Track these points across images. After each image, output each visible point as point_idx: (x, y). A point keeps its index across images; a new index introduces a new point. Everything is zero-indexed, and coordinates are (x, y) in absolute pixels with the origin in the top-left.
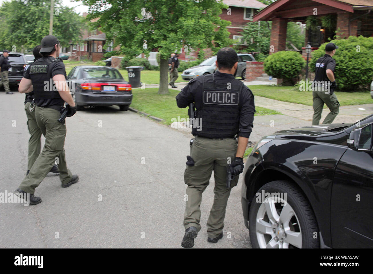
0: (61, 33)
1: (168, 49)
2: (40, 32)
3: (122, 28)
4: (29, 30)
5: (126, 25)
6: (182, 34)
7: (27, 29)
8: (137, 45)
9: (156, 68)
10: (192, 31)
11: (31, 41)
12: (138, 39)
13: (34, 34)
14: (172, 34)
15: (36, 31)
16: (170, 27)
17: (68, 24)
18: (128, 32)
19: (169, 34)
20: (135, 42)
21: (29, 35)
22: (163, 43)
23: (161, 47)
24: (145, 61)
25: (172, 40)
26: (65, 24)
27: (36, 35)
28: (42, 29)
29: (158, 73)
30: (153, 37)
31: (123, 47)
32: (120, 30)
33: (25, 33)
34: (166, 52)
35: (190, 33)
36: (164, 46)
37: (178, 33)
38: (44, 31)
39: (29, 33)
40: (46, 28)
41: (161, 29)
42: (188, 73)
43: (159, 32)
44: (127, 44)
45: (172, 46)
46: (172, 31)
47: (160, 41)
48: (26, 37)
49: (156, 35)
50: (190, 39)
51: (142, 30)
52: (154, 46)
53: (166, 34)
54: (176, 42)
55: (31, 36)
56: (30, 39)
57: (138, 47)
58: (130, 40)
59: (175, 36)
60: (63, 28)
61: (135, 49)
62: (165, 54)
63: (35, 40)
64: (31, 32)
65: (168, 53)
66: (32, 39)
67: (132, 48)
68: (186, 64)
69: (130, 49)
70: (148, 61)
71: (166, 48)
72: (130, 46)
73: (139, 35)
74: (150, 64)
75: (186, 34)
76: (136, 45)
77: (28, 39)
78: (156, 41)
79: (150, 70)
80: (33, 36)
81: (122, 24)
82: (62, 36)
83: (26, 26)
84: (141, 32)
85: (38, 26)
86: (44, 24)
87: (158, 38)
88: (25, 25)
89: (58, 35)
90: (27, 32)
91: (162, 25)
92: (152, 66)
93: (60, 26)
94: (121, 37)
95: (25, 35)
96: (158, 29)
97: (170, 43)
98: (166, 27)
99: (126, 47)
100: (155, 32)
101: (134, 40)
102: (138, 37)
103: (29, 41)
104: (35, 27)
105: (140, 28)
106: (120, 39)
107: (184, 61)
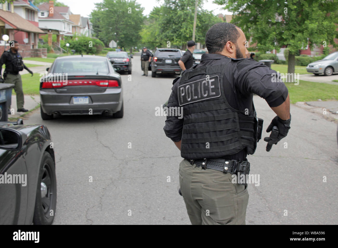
0: (201, 32)
1: (295, 46)
2: (185, 32)
3: (259, 30)
4: (175, 31)
5: (262, 27)
6: (308, 34)
7: (174, 29)
8: (271, 43)
9: (283, 63)
10: (316, 31)
11: (177, 39)
12: (271, 38)
13: (180, 33)
14: (299, 35)
15: (181, 31)
16: (298, 28)
17: (208, 24)
18: (263, 32)
19: (297, 34)
20: (269, 40)
21: (175, 34)
22: (292, 42)
23: (290, 45)
24: (273, 56)
25: (299, 39)
26: (205, 25)
27: (181, 35)
28: (186, 29)
29: (286, 67)
30: (283, 36)
31: (259, 45)
32: (258, 31)
33: (172, 32)
34: (294, 49)
35: (314, 33)
36: (292, 44)
37: (304, 34)
38: (188, 31)
39: (175, 32)
40: (190, 28)
41: (290, 30)
42: (312, 66)
43: (288, 33)
44: (262, 42)
45: (299, 44)
46: (300, 31)
47: (289, 40)
48: (173, 36)
49: (286, 35)
50: (314, 38)
51: (275, 31)
52: (284, 44)
53: (294, 34)
54: (303, 40)
55: (177, 36)
56: (177, 38)
57: (271, 44)
58: (265, 38)
59: (302, 36)
60: (203, 28)
61: (269, 46)
62: (293, 50)
63: (180, 38)
64: (177, 32)
65: (296, 50)
66: (178, 38)
67: (266, 45)
68: (311, 59)
69: (264, 46)
70: (277, 57)
71: (293, 46)
72: (265, 44)
73: (273, 35)
74: (278, 59)
75: (311, 34)
76: (269, 43)
77: (174, 37)
78: (285, 40)
79: (278, 63)
80: (179, 35)
81: (259, 27)
82: (202, 34)
83: (174, 27)
84: (274, 33)
85: (183, 27)
86: (188, 25)
87: (287, 37)
88: (172, 26)
89: (199, 34)
90: (174, 32)
91: (291, 27)
92: (280, 61)
93: (201, 27)
94: (258, 37)
95: (172, 34)
96: (287, 30)
97: (297, 42)
98: (295, 29)
99: (261, 44)
100: (286, 32)
101: (268, 38)
102: (272, 37)
103: (175, 39)
104: (181, 28)
105: (273, 30)
106: (257, 38)
107: (309, 56)
